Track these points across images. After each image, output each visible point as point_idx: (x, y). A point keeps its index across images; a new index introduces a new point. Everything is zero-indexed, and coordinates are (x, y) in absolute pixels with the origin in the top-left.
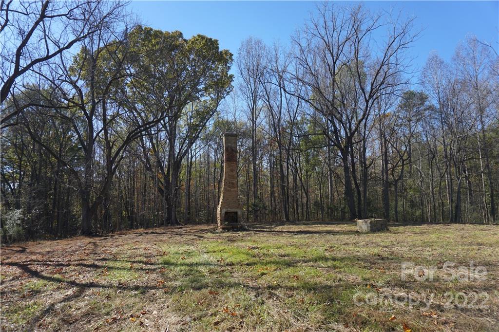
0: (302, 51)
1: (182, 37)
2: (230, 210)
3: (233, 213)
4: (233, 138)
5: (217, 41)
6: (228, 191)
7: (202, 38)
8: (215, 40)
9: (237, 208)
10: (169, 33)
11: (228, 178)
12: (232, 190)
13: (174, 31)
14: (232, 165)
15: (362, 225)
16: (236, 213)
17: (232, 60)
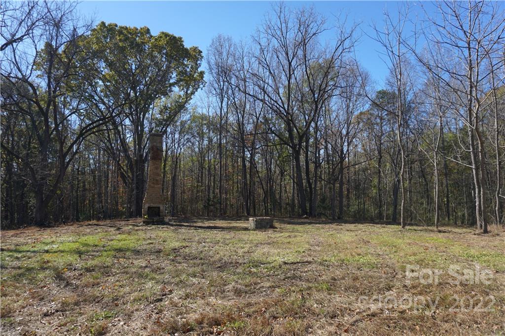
0: (262, 50)
1: (150, 33)
2: (152, 205)
3: (157, 208)
4: (158, 137)
5: (181, 38)
6: (152, 187)
7: (166, 35)
8: (179, 38)
9: (160, 203)
10: (137, 29)
11: (152, 175)
12: (156, 186)
13: (142, 27)
14: (157, 163)
15: (251, 222)
16: (159, 208)
17: (202, 57)
